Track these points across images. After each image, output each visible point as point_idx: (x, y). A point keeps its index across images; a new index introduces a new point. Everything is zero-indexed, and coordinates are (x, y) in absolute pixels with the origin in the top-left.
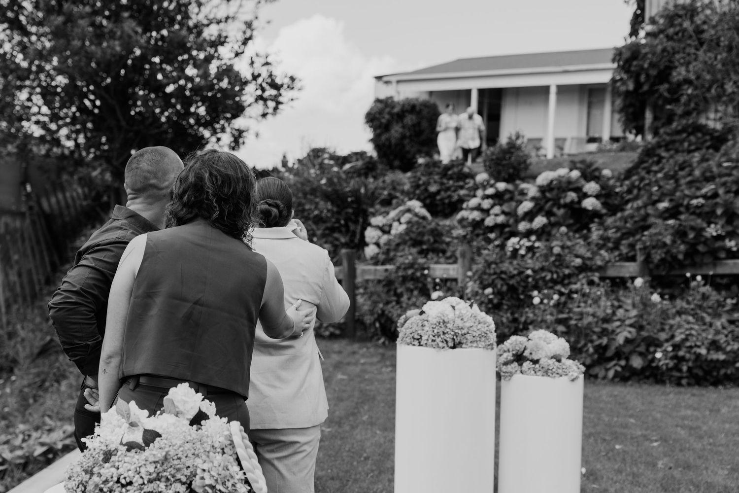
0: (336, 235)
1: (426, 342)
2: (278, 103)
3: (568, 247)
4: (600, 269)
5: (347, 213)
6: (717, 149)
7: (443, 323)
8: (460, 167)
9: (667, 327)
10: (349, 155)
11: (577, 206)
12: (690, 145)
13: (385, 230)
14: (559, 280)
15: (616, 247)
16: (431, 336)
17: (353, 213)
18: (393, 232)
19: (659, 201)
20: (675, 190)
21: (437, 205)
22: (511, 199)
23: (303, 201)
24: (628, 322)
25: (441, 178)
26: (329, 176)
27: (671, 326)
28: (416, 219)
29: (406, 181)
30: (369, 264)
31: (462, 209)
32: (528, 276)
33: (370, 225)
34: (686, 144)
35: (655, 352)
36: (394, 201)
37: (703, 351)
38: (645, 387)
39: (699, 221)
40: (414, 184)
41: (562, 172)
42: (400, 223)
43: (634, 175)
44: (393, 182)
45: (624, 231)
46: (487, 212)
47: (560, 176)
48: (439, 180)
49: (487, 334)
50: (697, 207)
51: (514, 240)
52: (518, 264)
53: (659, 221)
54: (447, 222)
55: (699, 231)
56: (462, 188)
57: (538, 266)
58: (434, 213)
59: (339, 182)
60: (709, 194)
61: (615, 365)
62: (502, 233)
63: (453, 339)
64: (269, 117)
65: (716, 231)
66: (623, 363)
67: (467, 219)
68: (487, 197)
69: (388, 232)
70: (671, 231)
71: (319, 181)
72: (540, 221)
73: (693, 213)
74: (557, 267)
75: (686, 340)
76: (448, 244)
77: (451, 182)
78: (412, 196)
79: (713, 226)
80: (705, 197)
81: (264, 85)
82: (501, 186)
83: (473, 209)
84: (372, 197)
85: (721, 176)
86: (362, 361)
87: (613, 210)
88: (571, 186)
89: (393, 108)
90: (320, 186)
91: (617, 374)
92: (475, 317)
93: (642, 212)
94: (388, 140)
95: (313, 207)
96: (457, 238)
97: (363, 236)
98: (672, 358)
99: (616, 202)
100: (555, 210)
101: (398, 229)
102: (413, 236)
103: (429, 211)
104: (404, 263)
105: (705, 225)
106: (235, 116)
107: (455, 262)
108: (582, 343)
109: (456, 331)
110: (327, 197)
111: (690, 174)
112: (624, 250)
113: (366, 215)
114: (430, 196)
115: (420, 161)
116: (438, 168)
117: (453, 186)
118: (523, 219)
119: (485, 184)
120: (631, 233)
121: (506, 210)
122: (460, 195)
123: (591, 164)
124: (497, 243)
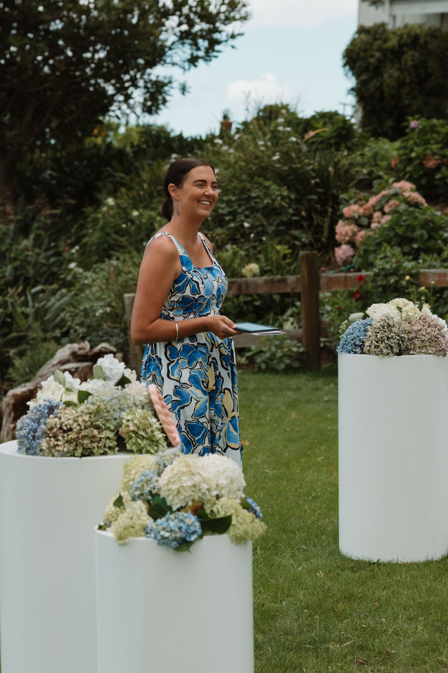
0: (296, 233)
1: (368, 348)
2: (213, 43)
5: (310, 200)
7: (388, 327)
10: (313, 117)
13: (363, 223)
16: (374, 342)
17: (319, 201)
18: (373, 225)
21: (436, 186)
23: (249, 186)
25: (442, 148)
26: (285, 149)
28: (404, 206)
29: (394, 153)
30: (342, 271)
33: (341, 216)
36: (376, 182)
40: (404, 157)
42: (384, 214)
44: (375, 155)
48: (440, 152)
49: (438, 338)
58: (431, 199)
59: (298, 157)
63: (399, 344)
64: (201, 63)
69: (368, 226)
71: (270, 157)
78: (401, 175)
81: (192, 16)
84: (345, 179)
86: (326, 399)
89: (385, 41)
90: (272, 164)
92: (424, 319)
94: (380, 89)
95: (261, 194)
97: (332, 232)
101: (381, 221)
102: (400, 231)
103: (424, 196)
104: (383, 269)
106: (151, 64)
109: (402, 335)
110: (281, 179)
113: (337, 203)
114: (426, 174)
115: (413, 124)
116: (439, 133)
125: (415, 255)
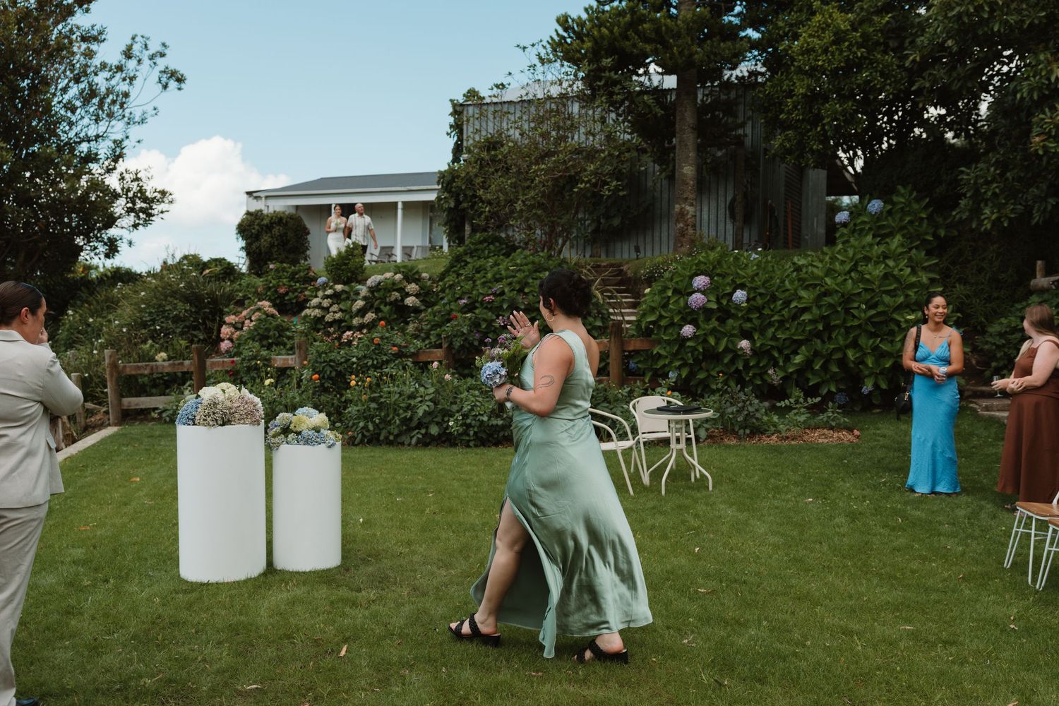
0: (195, 333)
1: (198, 421)
2: (150, 215)
3: (387, 338)
4: (413, 355)
5: (204, 312)
8: (306, 272)
9: (458, 401)
10: (209, 261)
11: (400, 304)
13: (237, 327)
14: (379, 365)
15: (428, 337)
17: (210, 313)
18: (244, 328)
19: (460, 298)
20: (473, 289)
21: (286, 304)
22: (348, 298)
23: (164, 303)
24: (427, 398)
25: (289, 281)
26: (188, 280)
27: (462, 399)
28: (265, 317)
29: (260, 284)
30: (222, 357)
31: (306, 308)
32: (354, 363)
33: (224, 323)
35: (449, 421)
36: (246, 302)
37: (485, 418)
38: (441, 449)
39: (490, 314)
40: (265, 287)
41: (388, 275)
42: (251, 321)
43: (446, 277)
44: (248, 284)
45: (433, 324)
46: (327, 310)
47: (386, 279)
48: (288, 284)
50: (489, 302)
51: (349, 333)
52: (346, 353)
53: (459, 315)
54: (293, 319)
55: (490, 323)
56: (307, 289)
57: (361, 354)
58: (282, 312)
59: (197, 286)
60: (498, 292)
61: (417, 433)
62: (339, 327)
64: (140, 227)
66: (423, 431)
67: (310, 316)
68: (327, 297)
69: (242, 329)
70: (467, 322)
71: (178, 284)
72: (370, 316)
73: (486, 308)
74: (376, 354)
75: (472, 410)
76: (288, 338)
77: (298, 285)
78: (263, 297)
80: (494, 294)
82: (339, 287)
83: (314, 307)
84: (229, 298)
85: (507, 277)
87: (428, 305)
88: (395, 287)
90: (179, 289)
91: (419, 441)
93: (447, 307)
95: (172, 308)
96: (296, 332)
97: (219, 333)
98: (461, 425)
99: (432, 300)
100: (382, 307)
101: (249, 325)
102: (261, 331)
103: (278, 310)
106: (107, 227)
107: (294, 353)
108: (391, 416)
110: (186, 299)
111: (484, 277)
112: (433, 339)
113: (222, 314)
114: (279, 297)
115: (271, 266)
116: (286, 272)
117: (299, 288)
118: (357, 315)
119: (325, 286)
120: (439, 325)
121: (343, 308)
122: (305, 296)
123: (412, 269)
124: (335, 336)
125: (269, 347)
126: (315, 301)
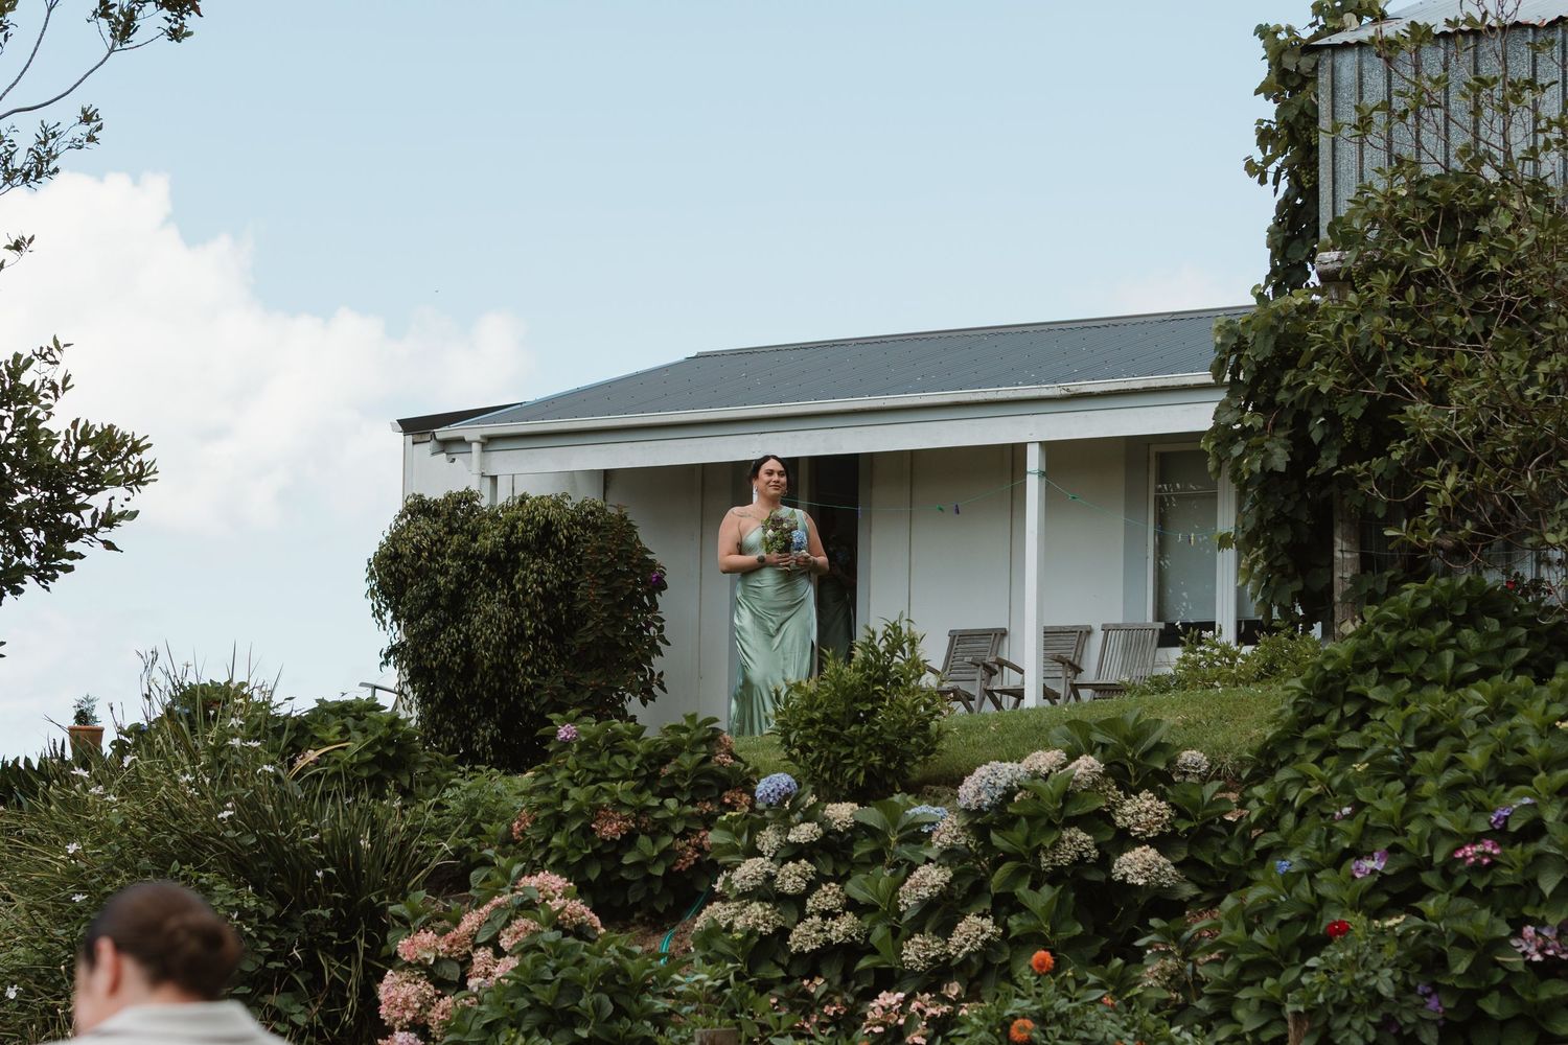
0: (280, 1001)
3: (1061, 1018)
5: (313, 921)
6: (1543, 675)
10: (315, 714)
11: (1096, 876)
12: (1458, 661)
13: (446, 976)
17: (333, 923)
18: (473, 983)
19: (1355, 853)
20: (1407, 812)
21: (625, 884)
22: (878, 857)
26: (246, 795)
28: (552, 936)
29: (519, 802)
31: (712, 897)
33: (392, 960)
34: (1449, 657)
36: (476, 876)
39: (1485, 915)
40: (542, 814)
41: (1043, 759)
42: (499, 953)
43: (1282, 765)
44: (472, 805)
45: (1243, 957)
46: (795, 904)
47: (1035, 775)
48: (630, 800)
50: (1477, 868)
51: (889, 999)
53: (1357, 921)
54: (664, 944)
55: (1487, 951)
56: (709, 822)
58: (614, 914)
59: (282, 812)
60: (1514, 827)
62: (847, 977)
65: (1541, 950)
67: (730, 928)
68: (796, 852)
69: (462, 984)
70: (1391, 951)
71: (210, 812)
72: (974, 929)
73: (1467, 891)
76: (661, 1021)
77: (671, 803)
78: (537, 857)
79: (1529, 930)
80: (1500, 834)
82: (842, 813)
83: (747, 896)
84: (400, 866)
85: (1550, 764)
87: (1216, 883)
88: (1073, 811)
90: (213, 830)
93: (1303, 890)
96: (691, 998)
100: (1022, 890)
101: (493, 972)
102: (541, 993)
103: (597, 907)
105: (1504, 930)
110: (239, 867)
111: (1452, 763)
112: (1248, 1020)
113: (379, 928)
114: (597, 855)
115: (564, 732)
116: (629, 754)
117: (678, 816)
118: (917, 925)
119: (785, 811)
120: (1269, 965)
121: (862, 896)
122: (699, 849)
123: (1140, 732)
124: (830, 1010)
126: (749, 871)
